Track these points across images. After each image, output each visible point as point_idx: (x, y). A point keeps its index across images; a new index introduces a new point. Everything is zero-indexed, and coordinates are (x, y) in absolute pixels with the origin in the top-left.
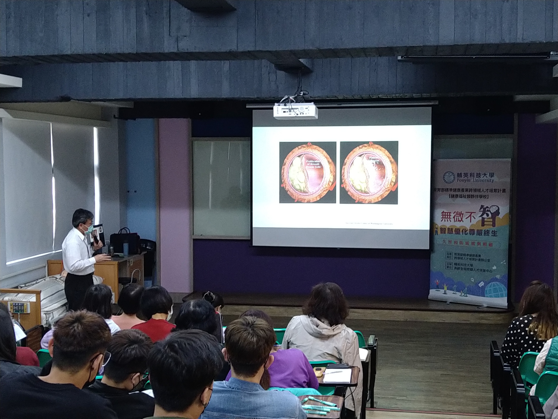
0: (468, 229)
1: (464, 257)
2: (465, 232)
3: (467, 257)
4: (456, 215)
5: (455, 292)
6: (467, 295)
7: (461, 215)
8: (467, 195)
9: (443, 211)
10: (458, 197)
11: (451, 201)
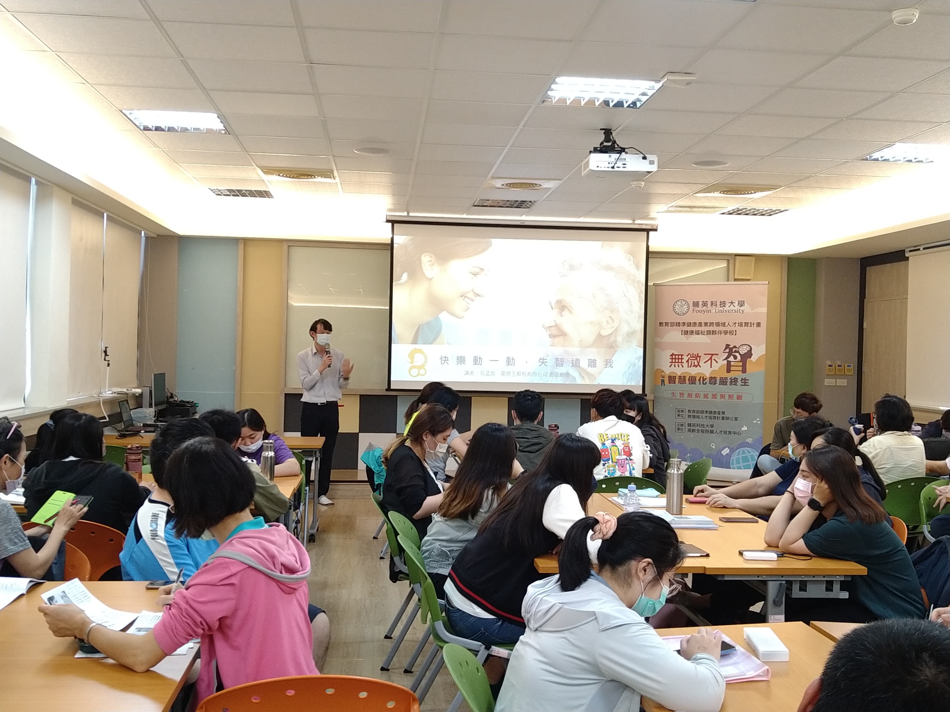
0: (708, 376)
1: (701, 415)
2: (704, 380)
3: (706, 415)
4: (691, 358)
7: (698, 358)
8: (705, 331)
9: (673, 353)
10: (694, 334)
11: (683, 338)
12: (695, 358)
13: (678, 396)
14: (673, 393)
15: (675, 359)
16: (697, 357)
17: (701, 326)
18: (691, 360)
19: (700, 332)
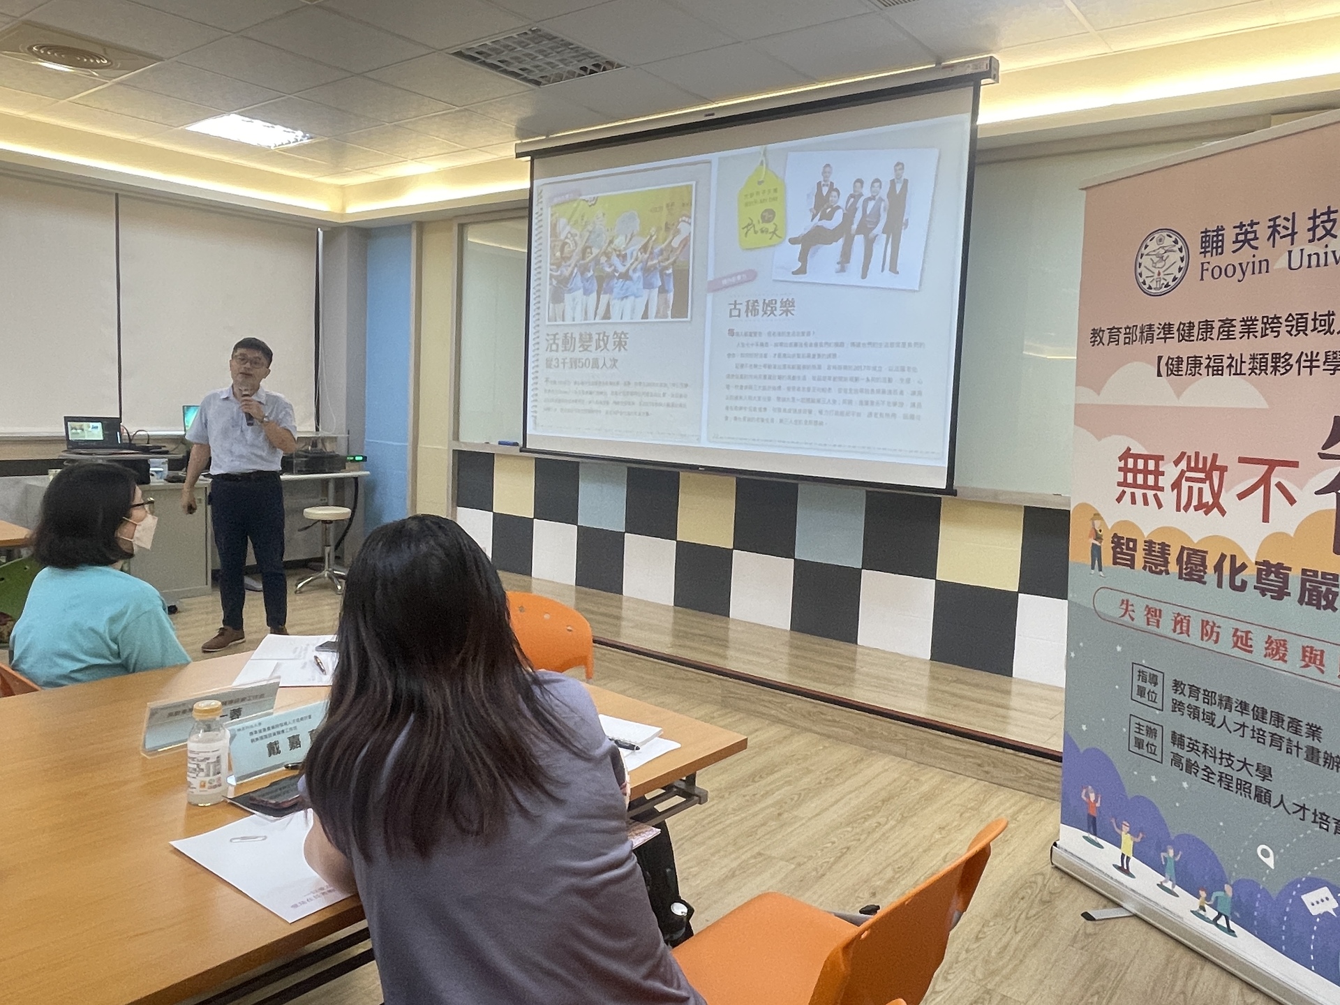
0: (1252, 560)
1: (1220, 713)
2: (1235, 571)
3: (1240, 719)
4: (1188, 474)
5: (1169, 885)
6: (1233, 926)
7: (1216, 475)
8: (1246, 358)
9: (1129, 449)
10: (1203, 371)
11: (1163, 391)
12: (1202, 475)
13: (1140, 621)
14: (1125, 603)
15: (1135, 471)
16: (1211, 469)
17: (1229, 336)
18: (1188, 479)
19: (1226, 362)
